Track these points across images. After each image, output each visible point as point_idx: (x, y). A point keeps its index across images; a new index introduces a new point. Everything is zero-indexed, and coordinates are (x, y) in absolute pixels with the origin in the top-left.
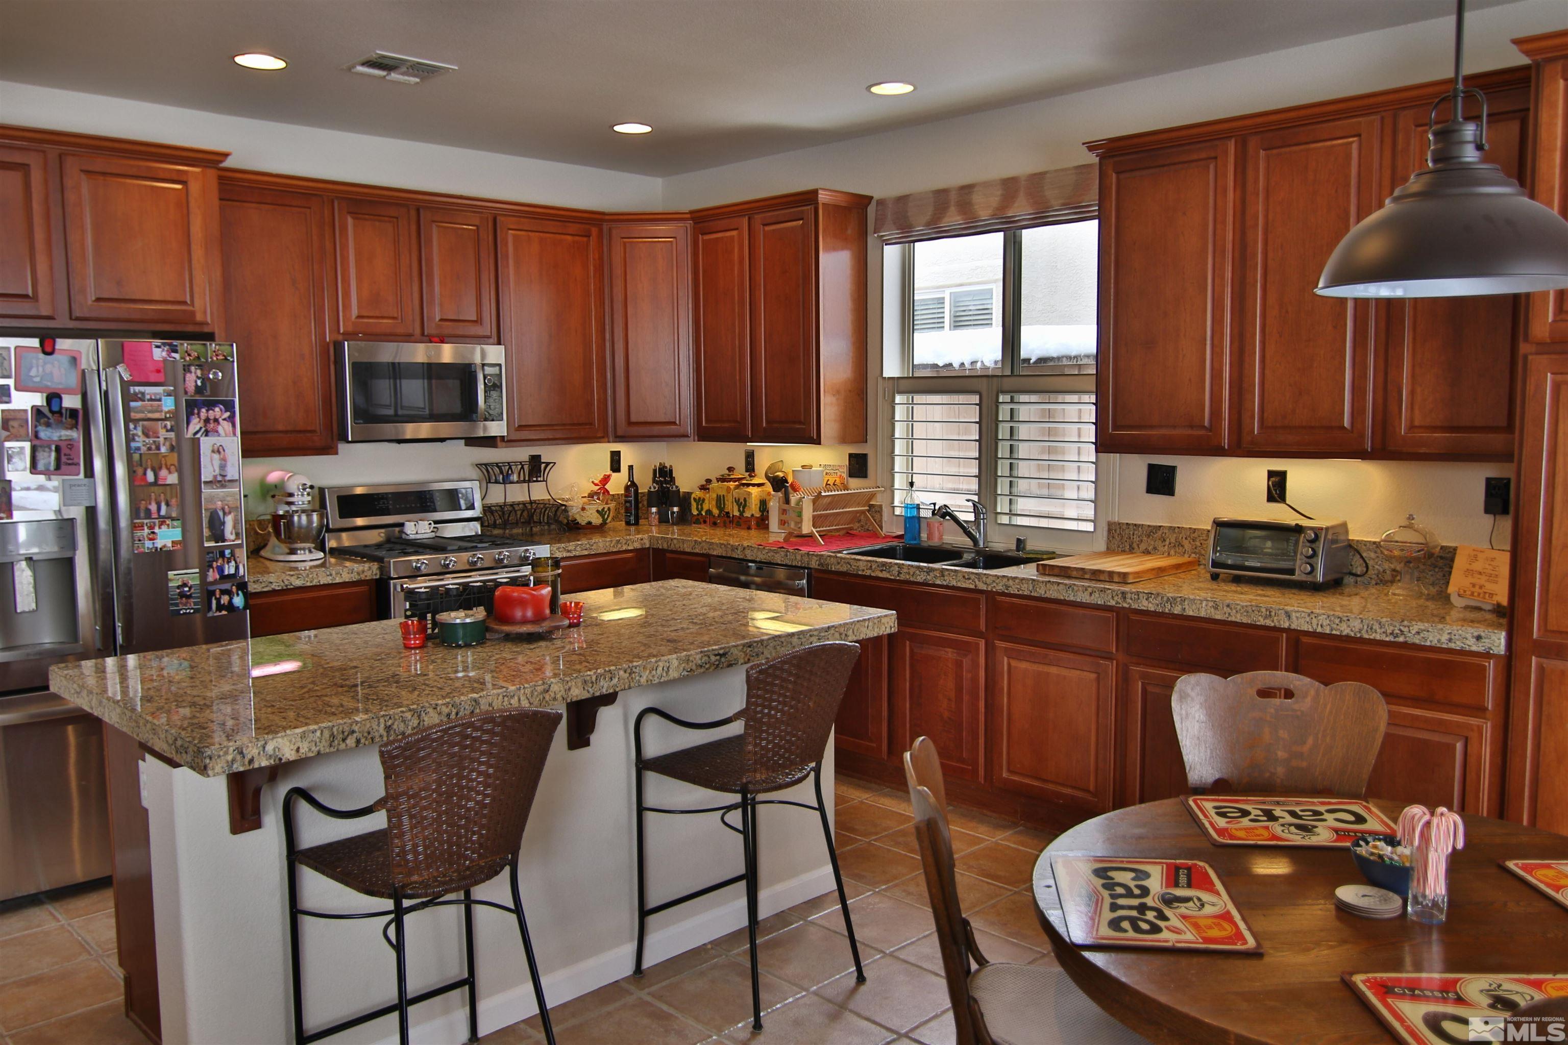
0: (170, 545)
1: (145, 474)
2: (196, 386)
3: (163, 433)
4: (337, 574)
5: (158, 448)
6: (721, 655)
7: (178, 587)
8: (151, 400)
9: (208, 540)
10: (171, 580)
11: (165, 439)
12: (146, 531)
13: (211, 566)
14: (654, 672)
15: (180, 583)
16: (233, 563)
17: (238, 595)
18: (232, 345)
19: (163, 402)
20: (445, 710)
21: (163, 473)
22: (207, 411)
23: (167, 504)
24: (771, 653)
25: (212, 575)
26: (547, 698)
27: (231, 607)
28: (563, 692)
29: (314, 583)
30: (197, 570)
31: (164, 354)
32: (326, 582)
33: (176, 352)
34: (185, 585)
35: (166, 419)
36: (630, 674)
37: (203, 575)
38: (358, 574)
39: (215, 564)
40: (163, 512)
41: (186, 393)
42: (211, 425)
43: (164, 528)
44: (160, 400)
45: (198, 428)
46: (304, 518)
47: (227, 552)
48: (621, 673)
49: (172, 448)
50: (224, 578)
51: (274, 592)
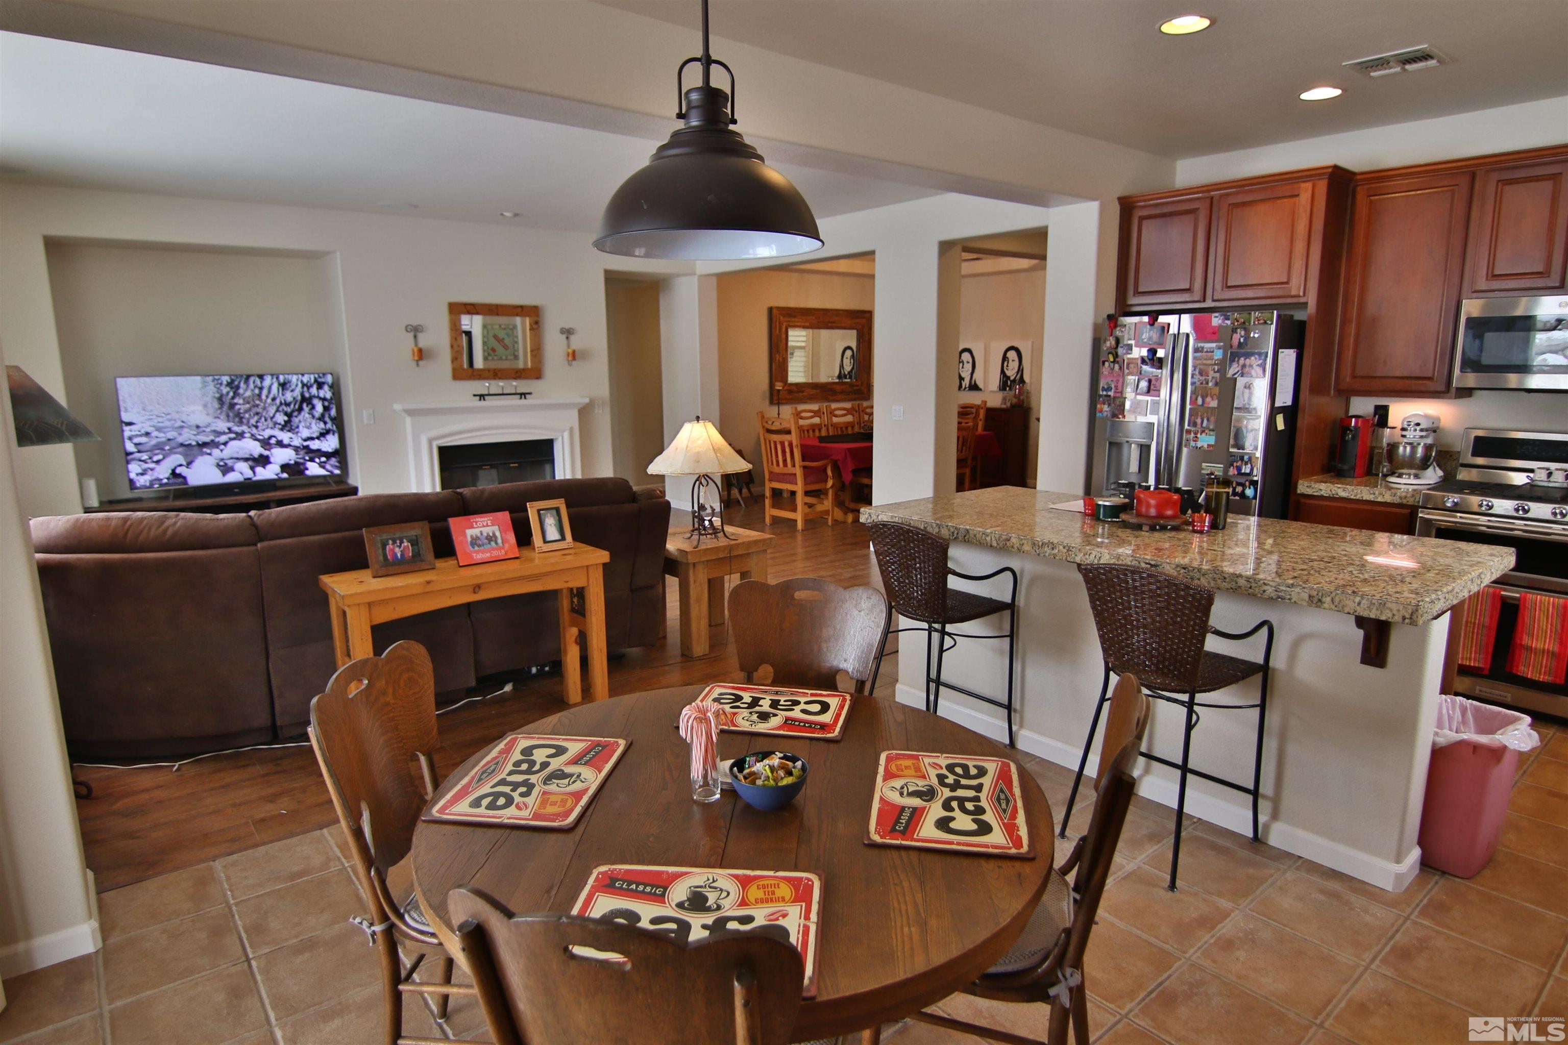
0: (1206, 446)
1: (1196, 399)
2: (1240, 343)
3: (1211, 374)
4: (1380, 494)
5: (1207, 383)
6: (1152, 566)
7: (1208, 474)
8: (1207, 352)
9: (1233, 446)
10: (1203, 469)
11: (1213, 377)
12: (1192, 435)
13: (1232, 465)
15: (1209, 472)
16: (1249, 465)
17: (1250, 488)
18: (1273, 313)
19: (1214, 353)
21: (1208, 399)
22: (1245, 359)
23: (1208, 420)
25: (1232, 471)
26: (1008, 544)
27: (1243, 495)
28: (1018, 545)
29: (1358, 497)
30: (1222, 466)
31: (1220, 322)
32: (1368, 499)
33: (1228, 319)
34: (1212, 474)
35: (1215, 364)
36: (1068, 550)
37: (1226, 470)
38: (1401, 498)
39: (1235, 464)
40: (1205, 424)
41: (1231, 347)
42: (1247, 370)
43: (1204, 435)
44: (1213, 352)
45: (1236, 371)
46: (1408, 449)
47: (1246, 458)
49: (1216, 384)
50: (1240, 474)
51: (1321, 497)
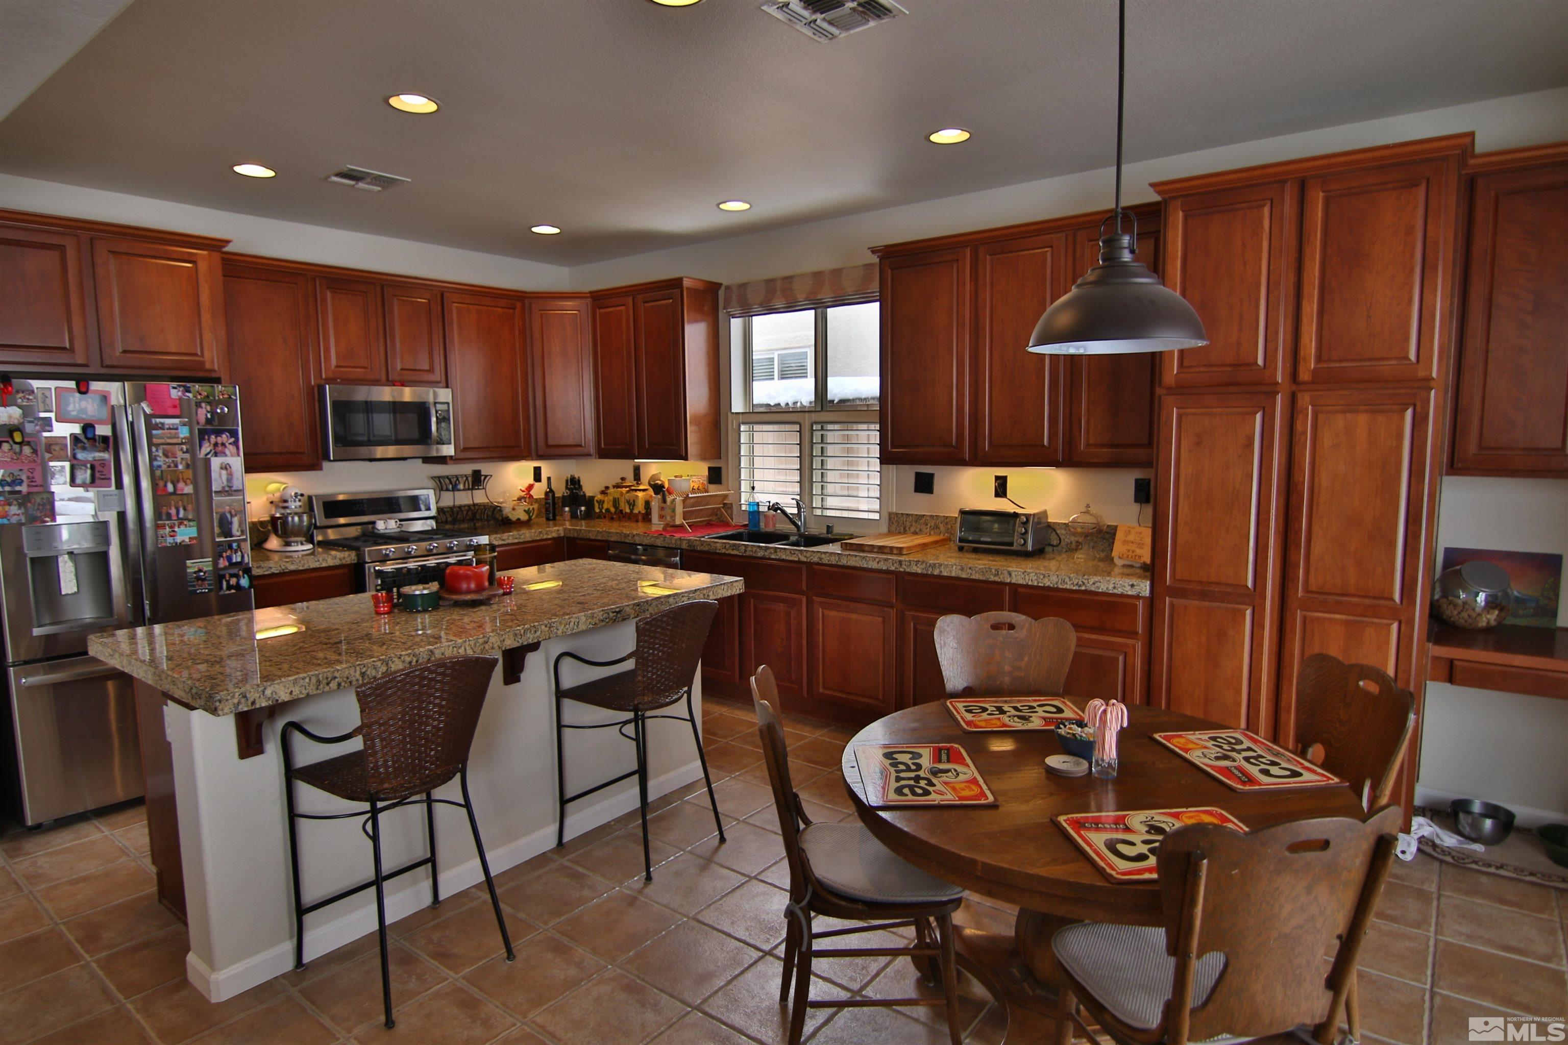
0: (187, 540)
1: (165, 486)
2: (207, 418)
3: (180, 455)
4: (323, 560)
5: (176, 466)
6: (617, 612)
7: (195, 573)
8: (170, 429)
9: (219, 536)
10: (189, 567)
11: (182, 459)
12: (168, 529)
13: (221, 556)
14: (568, 626)
15: (196, 570)
16: (239, 553)
17: (244, 577)
18: (235, 387)
19: (179, 431)
20: (408, 659)
21: (181, 485)
22: (216, 437)
23: (185, 509)
24: (654, 610)
25: (223, 563)
26: (487, 647)
27: (238, 587)
28: (499, 643)
29: (306, 567)
30: (210, 559)
31: (180, 394)
32: (314, 567)
33: (189, 392)
34: (200, 571)
35: (182, 443)
36: (550, 628)
37: (215, 563)
38: (340, 560)
39: (224, 554)
40: (181, 515)
41: (198, 423)
42: (220, 448)
43: (182, 527)
44: (177, 429)
45: (208, 450)
46: (296, 519)
47: (235, 545)
48: (543, 627)
49: (188, 466)
50: (232, 565)
51: (273, 575)
